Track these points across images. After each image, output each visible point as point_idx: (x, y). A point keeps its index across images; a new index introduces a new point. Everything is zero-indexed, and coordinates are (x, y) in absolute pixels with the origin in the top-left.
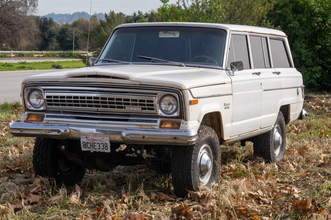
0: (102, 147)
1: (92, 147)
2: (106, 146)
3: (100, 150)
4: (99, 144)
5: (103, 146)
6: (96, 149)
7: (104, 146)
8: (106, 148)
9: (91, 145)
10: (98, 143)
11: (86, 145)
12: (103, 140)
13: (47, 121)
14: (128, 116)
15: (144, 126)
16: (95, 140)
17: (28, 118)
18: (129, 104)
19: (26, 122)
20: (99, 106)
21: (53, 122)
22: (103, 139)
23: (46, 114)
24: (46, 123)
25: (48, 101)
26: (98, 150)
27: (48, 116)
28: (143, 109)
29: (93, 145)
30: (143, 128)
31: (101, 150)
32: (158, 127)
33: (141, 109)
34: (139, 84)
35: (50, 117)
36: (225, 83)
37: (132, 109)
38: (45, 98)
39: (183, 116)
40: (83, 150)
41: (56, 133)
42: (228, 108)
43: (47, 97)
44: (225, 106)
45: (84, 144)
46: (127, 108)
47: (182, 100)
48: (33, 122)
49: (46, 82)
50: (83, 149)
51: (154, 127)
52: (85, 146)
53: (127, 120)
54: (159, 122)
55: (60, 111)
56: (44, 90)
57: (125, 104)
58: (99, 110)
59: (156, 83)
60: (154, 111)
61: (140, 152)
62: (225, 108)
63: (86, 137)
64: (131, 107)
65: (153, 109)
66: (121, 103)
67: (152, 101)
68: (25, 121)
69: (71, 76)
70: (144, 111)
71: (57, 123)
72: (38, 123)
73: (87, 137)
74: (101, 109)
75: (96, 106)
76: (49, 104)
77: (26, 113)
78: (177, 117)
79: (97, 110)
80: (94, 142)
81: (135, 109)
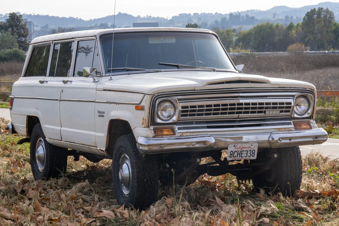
0: (249, 155)
1: (239, 155)
2: (253, 153)
3: (246, 158)
4: (247, 152)
5: (250, 153)
6: (243, 157)
7: (252, 153)
8: (253, 155)
9: (239, 153)
11: (233, 154)
12: (251, 147)
13: (181, 134)
14: (264, 120)
15: (282, 129)
16: (244, 148)
17: (155, 132)
18: (270, 108)
19: (155, 137)
20: (241, 113)
21: (188, 134)
22: (252, 145)
23: (178, 127)
24: (180, 135)
25: (182, 111)
26: (245, 158)
27: (179, 129)
28: (281, 112)
29: (240, 154)
30: (281, 131)
31: (248, 157)
32: (294, 129)
33: (279, 112)
34: (278, 87)
35: (182, 129)
37: (271, 113)
38: (180, 109)
41: (202, 145)
43: (183, 107)
45: (231, 153)
46: (267, 112)
48: (164, 136)
49: (179, 91)
51: (291, 129)
54: (292, 124)
55: (193, 122)
56: (179, 100)
57: (266, 108)
58: (240, 117)
59: (293, 85)
60: (289, 113)
61: (277, 155)
63: (234, 146)
64: (271, 111)
65: (289, 111)
67: (290, 103)
68: (153, 137)
69: (210, 83)
70: (280, 114)
71: (193, 134)
72: (171, 137)
73: (236, 145)
74: (242, 115)
75: (237, 113)
76: (182, 116)
77: (152, 128)
78: (307, 118)
79: (237, 117)
80: (243, 149)
81: (274, 113)
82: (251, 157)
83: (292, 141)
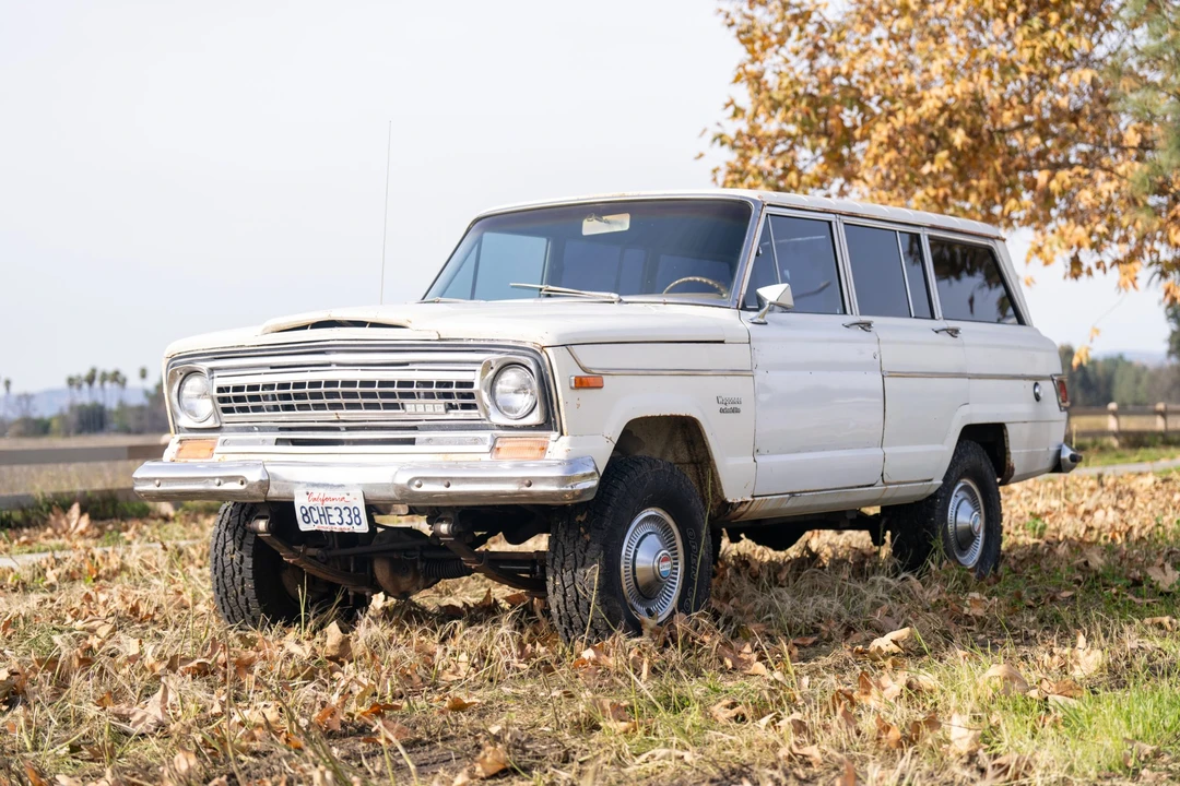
0: (346, 519)
1: (323, 518)
2: (356, 516)
3: (342, 526)
4: (338, 511)
5: (349, 516)
6: (334, 524)
7: (353, 516)
8: (358, 521)
9: (321, 513)
10: (336, 508)
11: (309, 515)
12: (347, 498)
13: (221, 456)
14: (415, 428)
16: (327, 499)
18: (411, 395)
19: (174, 461)
20: (339, 407)
21: (235, 457)
22: (348, 494)
23: (220, 438)
24: (220, 460)
25: (221, 400)
27: (224, 443)
28: (451, 407)
29: (325, 515)
30: (450, 461)
31: (345, 526)
32: (487, 458)
33: (443, 410)
34: (437, 338)
35: (228, 445)
36: (722, 342)
37: (420, 409)
38: (215, 393)
39: (555, 422)
40: (302, 529)
41: (235, 486)
42: (736, 411)
43: (220, 390)
44: (723, 407)
45: (304, 512)
46: (408, 408)
47: (547, 376)
48: (190, 460)
50: (303, 527)
51: (481, 456)
52: (307, 520)
53: (411, 442)
54: (488, 442)
55: (253, 427)
56: (212, 370)
57: (403, 395)
58: (342, 418)
60: (478, 412)
61: (445, 528)
62: (722, 411)
63: (307, 493)
64: (418, 403)
65: (473, 406)
66: (392, 395)
67: (470, 384)
68: (171, 461)
69: (273, 329)
70: (452, 414)
71: (243, 458)
72: (201, 462)
73: (310, 492)
74: (344, 414)
75: (331, 407)
76: (225, 410)
77: (178, 438)
78: (536, 427)
79: (335, 418)
80: (327, 504)
81: (430, 409)
82: (354, 524)
83: (454, 488)
